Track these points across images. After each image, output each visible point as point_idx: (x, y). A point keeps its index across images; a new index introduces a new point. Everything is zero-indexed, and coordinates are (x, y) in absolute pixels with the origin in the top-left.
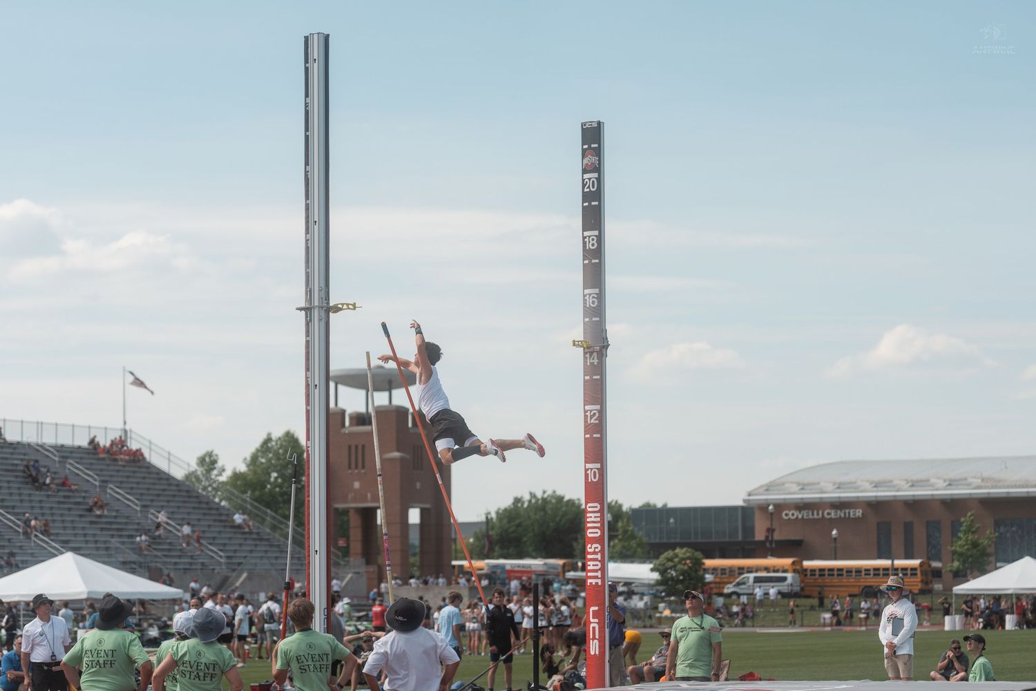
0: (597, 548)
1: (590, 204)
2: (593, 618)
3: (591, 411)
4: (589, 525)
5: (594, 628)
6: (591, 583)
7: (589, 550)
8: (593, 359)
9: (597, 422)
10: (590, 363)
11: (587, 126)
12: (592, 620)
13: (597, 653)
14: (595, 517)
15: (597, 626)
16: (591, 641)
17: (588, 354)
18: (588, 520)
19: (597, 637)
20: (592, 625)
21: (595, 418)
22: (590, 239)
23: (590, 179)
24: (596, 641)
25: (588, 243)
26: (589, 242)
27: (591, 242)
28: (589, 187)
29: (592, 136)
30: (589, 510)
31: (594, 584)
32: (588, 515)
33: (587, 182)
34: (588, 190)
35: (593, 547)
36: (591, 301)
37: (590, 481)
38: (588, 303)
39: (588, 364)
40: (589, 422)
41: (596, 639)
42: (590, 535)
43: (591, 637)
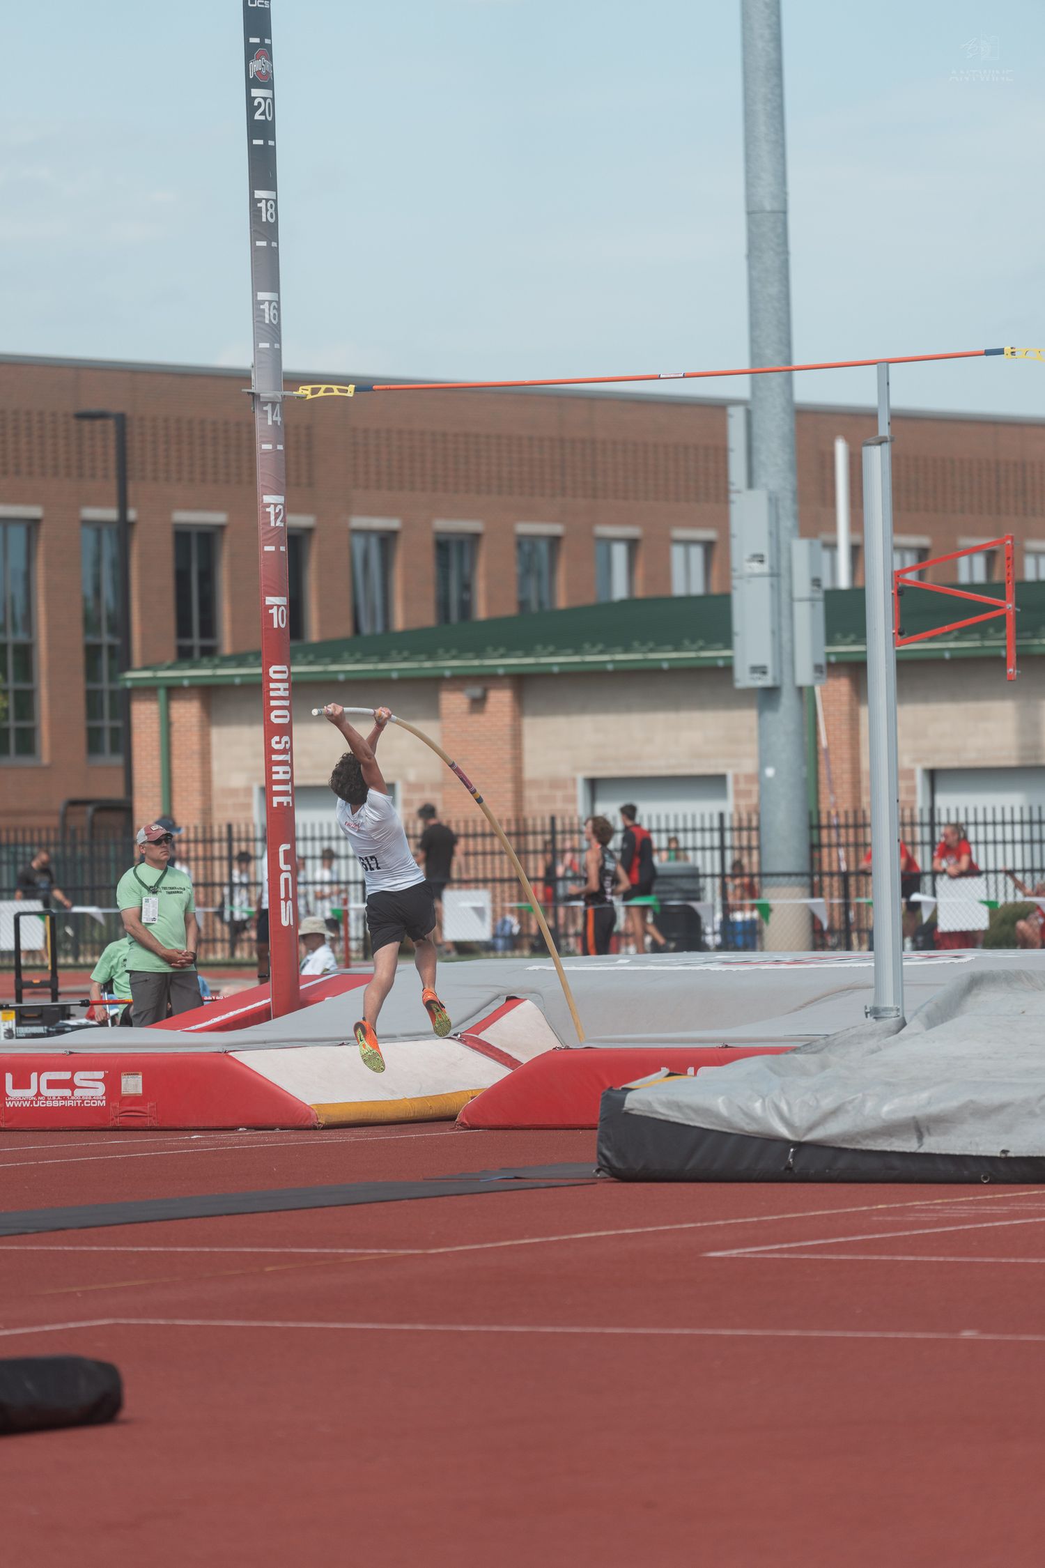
0: (277, 743)
2: (286, 863)
3: (276, 505)
4: (273, 703)
5: (286, 880)
6: (280, 804)
7: (276, 747)
8: (277, 416)
9: (282, 525)
10: (272, 421)
12: (283, 866)
13: (292, 924)
14: (279, 689)
15: (288, 875)
16: (283, 903)
17: (270, 405)
18: (272, 694)
19: (291, 896)
20: (283, 876)
21: (280, 518)
22: (269, 205)
23: (265, 99)
24: (290, 903)
26: (267, 210)
27: (270, 211)
28: (263, 113)
30: (274, 676)
31: (285, 804)
32: (272, 685)
33: (260, 104)
34: (263, 118)
35: (283, 742)
36: (272, 314)
37: (275, 626)
38: (267, 316)
39: (270, 423)
40: (272, 524)
41: (290, 899)
42: (276, 721)
43: (283, 895)
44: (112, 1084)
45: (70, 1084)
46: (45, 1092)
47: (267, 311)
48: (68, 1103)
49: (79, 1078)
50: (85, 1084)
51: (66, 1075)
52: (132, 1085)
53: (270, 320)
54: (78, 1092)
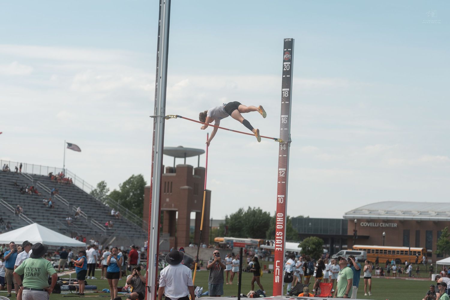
0: (281, 234)
1: (286, 76)
2: (277, 266)
3: (281, 171)
4: (278, 223)
5: (277, 270)
6: (277, 250)
7: (277, 235)
8: (284, 147)
9: (284, 176)
10: (282, 149)
11: (287, 40)
12: (277, 267)
13: (278, 282)
14: (281, 220)
16: (276, 276)
17: (282, 145)
18: (278, 221)
20: (277, 269)
21: (283, 174)
22: (285, 92)
23: (286, 65)
24: (278, 276)
26: (285, 94)
27: (286, 94)
28: (286, 69)
29: (289, 45)
30: (278, 216)
31: (279, 250)
32: (278, 218)
34: (286, 70)
36: (284, 121)
37: (279, 203)
39: (281, 149)
40: (280, 176)
41: (278, 275)
42: (278, 228)
43: (276, 274)
53: (283, 123)
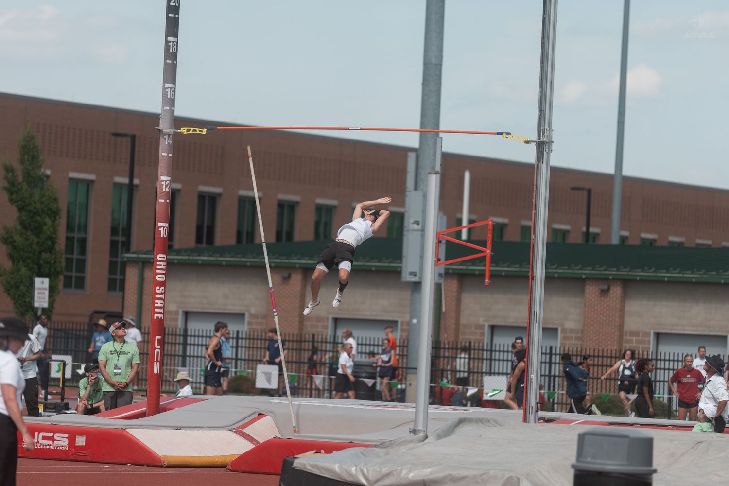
0: (158, 290)
1: (175, 16)
2: (158, 345)
3: (166, 181)
4: (158, 271)
5: (158, 353)
6: (158, 318)
7: (158, 291)
8: (170, 140)
9: (169, 190)
10: (168, 143)
12: (157, 346)
14: (161, 265)
15: (159, 350)
16: (155, 363)
18: (158, 267)
20: (156, 351)
21: (168, 187)
22: (174, 44)
24: (158, 363)
25: (171, 46)
26: (173, 46)
27: (174, 47)
28: (174, 2)
30: (159, 259)
31: (160, 318)
32: (158, 263)
34: (174, 4)
35: (161, 289)
36: (171, 94)
37: (162, 236)
38: (169, 95)
39: (166, 143)
40: (164, 190)
42: (159, 280)
43: (155, 360)
44: (72, 440)
45: (52, 439)
46: (41, 441)
47: (169, 92)
48: (51, 447)
49: (57, 436)
50: (59, 439)
51: (51, 434)
52: (81, 441)
53: (170, 97)
54: (56, 443)
